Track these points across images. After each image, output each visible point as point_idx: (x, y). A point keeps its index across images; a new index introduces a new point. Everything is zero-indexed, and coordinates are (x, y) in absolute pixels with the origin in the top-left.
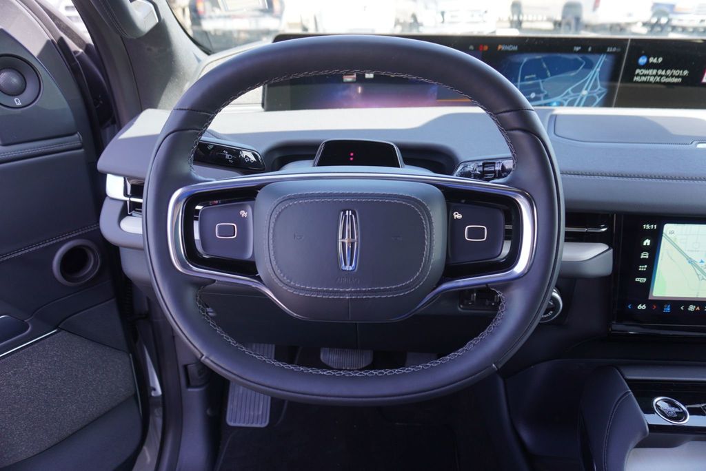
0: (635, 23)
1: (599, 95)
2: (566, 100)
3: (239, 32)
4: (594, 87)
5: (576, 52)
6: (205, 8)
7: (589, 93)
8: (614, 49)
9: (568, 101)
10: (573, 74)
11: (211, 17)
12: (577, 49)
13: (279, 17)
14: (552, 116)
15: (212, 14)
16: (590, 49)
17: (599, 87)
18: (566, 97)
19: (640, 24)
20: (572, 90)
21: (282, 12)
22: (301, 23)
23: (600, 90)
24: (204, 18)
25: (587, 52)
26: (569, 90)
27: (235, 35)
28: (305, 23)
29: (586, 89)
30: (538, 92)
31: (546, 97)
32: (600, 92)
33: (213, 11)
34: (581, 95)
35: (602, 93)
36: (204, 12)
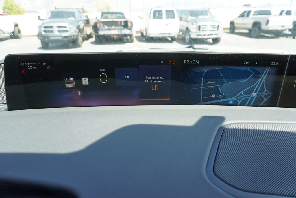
0: (285, 30)
1: (266, 97)
2: (240, 100)
3: (114, 35)
4: (262, 90)
5: (246, 65)
6: (100, 26)
7: (257, 95)
8: (277, 63)
9: (241, 100)
10: (244, 81)
11: (102, 30)
12: (247, 63)
13: (131, 29)
14: (221, 128)
15: (103, 28)
16: (257, 63)
17: (266, 90)
18: (239, 98)
19: (288, 30)
20: (244, 93)
21: (132, 27)
22: (141, 31)
23: (266, 92)
24: (100, 30)
25: (254, 65)
26: (242, 92)
27: (112, 37)
28: (142, 31)
29: (255, 92)
30: (218, 93)
31: (224, 97)
32: (266, 94)
33: (104, 27)
34: (251, 96)
35: (269, 95)
36: (100, 28)
